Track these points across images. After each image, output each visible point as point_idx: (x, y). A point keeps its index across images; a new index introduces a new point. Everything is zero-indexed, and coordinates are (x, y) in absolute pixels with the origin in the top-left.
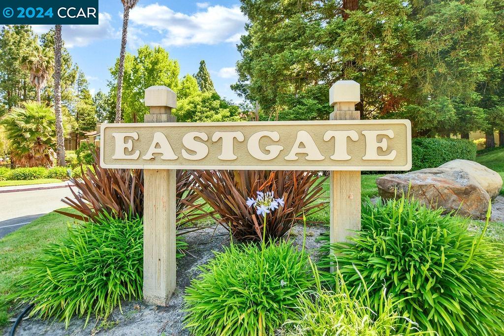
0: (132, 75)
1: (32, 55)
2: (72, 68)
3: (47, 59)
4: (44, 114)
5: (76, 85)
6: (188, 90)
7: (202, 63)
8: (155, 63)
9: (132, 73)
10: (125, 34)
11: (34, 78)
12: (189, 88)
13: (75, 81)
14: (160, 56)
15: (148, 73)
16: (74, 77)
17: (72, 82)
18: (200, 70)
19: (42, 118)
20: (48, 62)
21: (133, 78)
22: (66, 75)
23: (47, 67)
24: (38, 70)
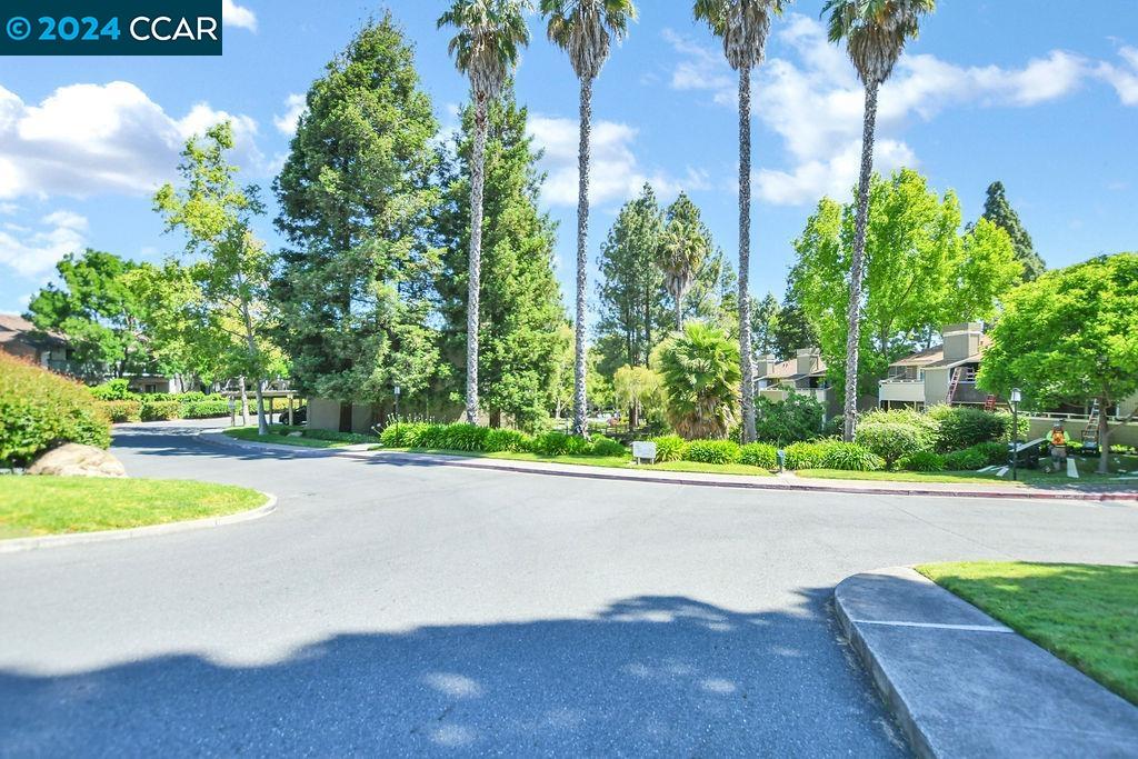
0: (841, 247)
1: (671, 241)
2: (712, 255)
3: (690, 243)
4: (714, 340)
5: (718, 288)
6: (983, 264)
7: (995, 190)
8: (895, 211)
9: (839, 241)
10: (869, 148)
11: (673, 280)
12: (986, 258)
13: (719, 280)
14: (908, 188)
15: (879, 236)
16: (717, 272)
17: (714, 282)
18: (988, 210)
19: (713, 347)
20: (692, 249)
21: (842, 253)
22: (706, 270)
23: (691, 257)
24: (678, 266)
